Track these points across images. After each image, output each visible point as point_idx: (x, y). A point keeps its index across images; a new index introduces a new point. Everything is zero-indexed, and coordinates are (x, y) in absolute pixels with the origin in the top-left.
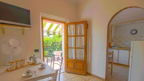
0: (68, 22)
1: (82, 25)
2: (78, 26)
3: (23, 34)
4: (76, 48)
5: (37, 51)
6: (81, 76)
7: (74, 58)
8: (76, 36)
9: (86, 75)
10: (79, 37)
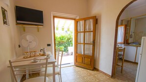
0: (78, 18)
1: (91, 20)
2: (88, 22)
3: (38, 31)
4: (84, 44)
5: (49, 45)
6: (89, 70)
7: (83, 53)
8: (84, 32)
9: (93, 70)
10: (88, 33)
